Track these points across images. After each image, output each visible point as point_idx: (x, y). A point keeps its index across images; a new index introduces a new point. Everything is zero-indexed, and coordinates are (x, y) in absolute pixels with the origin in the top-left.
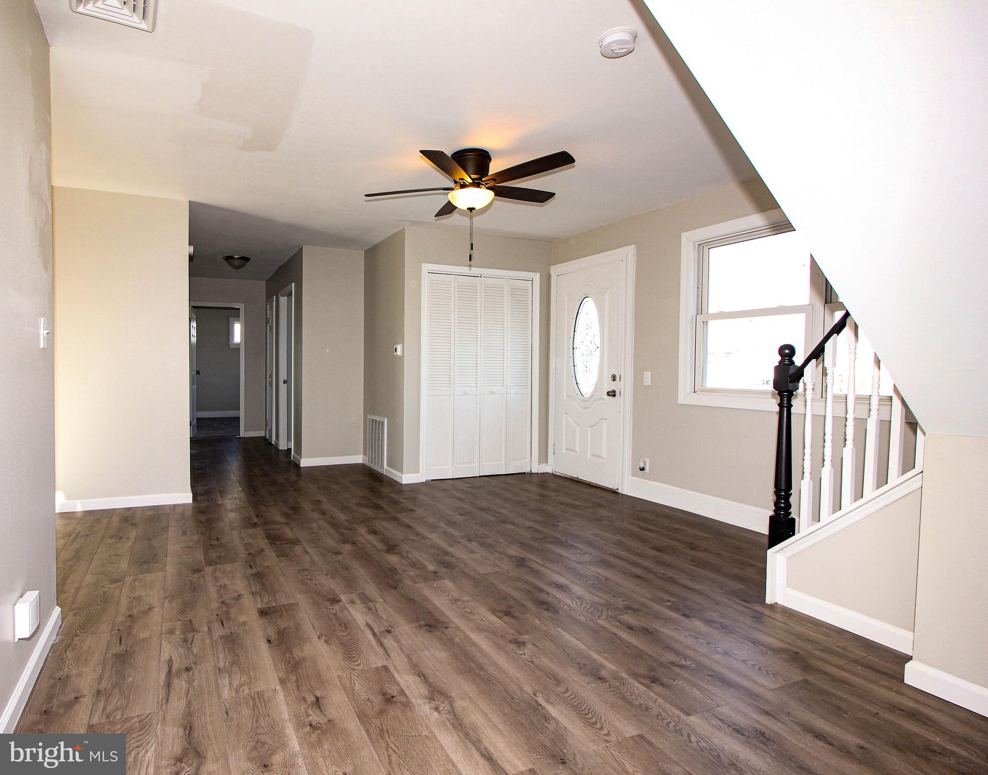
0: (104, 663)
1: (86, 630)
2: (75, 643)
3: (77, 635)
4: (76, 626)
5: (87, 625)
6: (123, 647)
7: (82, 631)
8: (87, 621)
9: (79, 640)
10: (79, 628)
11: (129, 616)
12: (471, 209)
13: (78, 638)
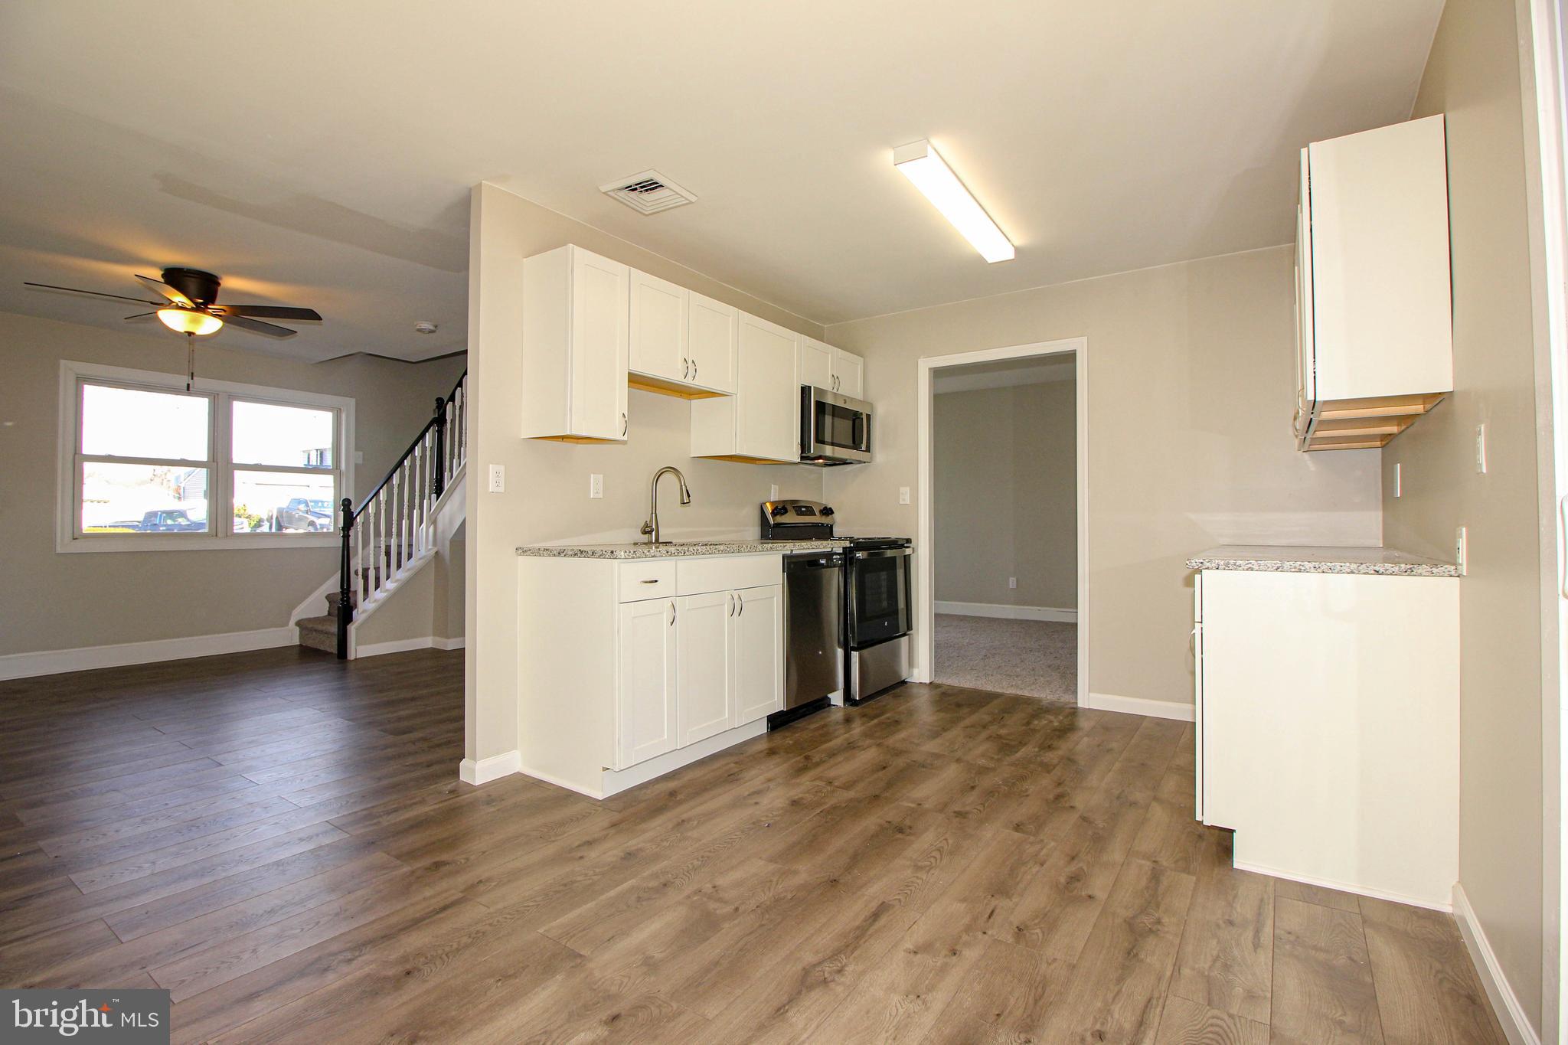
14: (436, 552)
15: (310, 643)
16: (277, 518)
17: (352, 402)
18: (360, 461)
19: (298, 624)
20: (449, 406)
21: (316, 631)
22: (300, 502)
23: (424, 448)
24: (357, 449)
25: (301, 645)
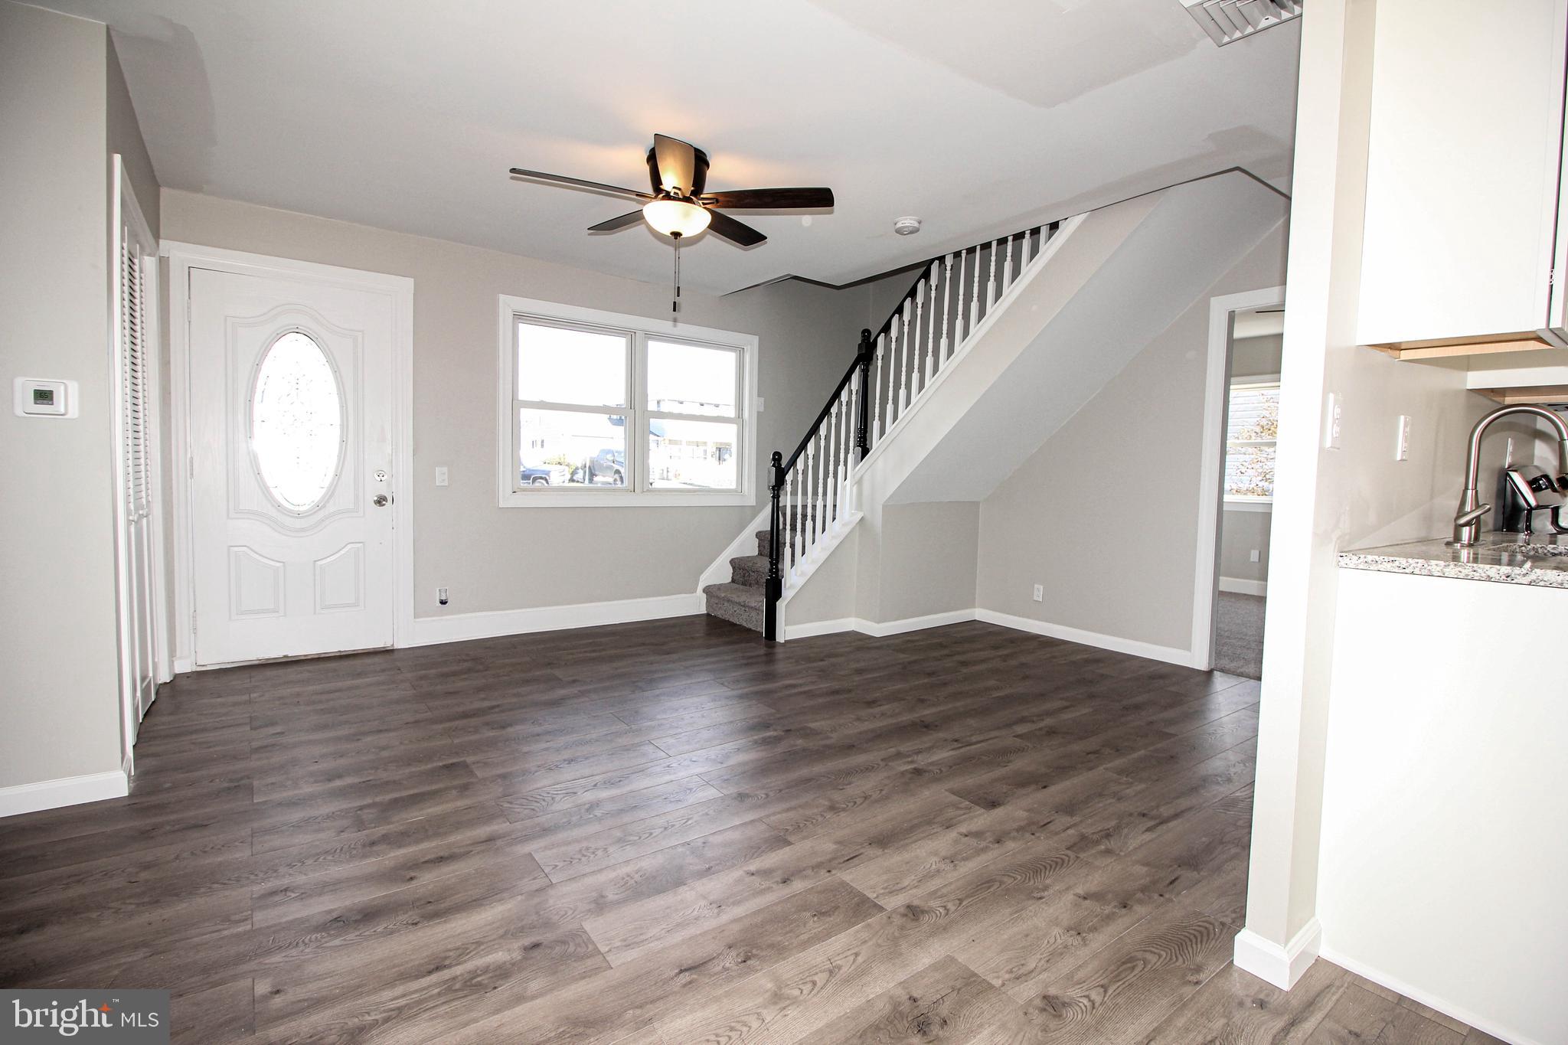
0: (1218, 869)
1: (1205, 924)
2: (1234, 915)
3: (1223, 924)
4: (1214, 941)
5: (1195, 933)
6: (1179, 872)
7: (1211, 927)
8: (1191, 941)
9: (1226, 916)
10: (1212, 936)
11: (1125, 907)
12: (677, 235)
13: (1224, 920)
14: (862, 519)
15: (719, 614)
16: (590, 467)
17: (755, 339)
18: (762, 409)
19: (708, 590)
20: (881, 340)
21: (728, 601)
22: (609, 452)
23: (851, 392)
24: (759, 395)
25: (708, 615)
